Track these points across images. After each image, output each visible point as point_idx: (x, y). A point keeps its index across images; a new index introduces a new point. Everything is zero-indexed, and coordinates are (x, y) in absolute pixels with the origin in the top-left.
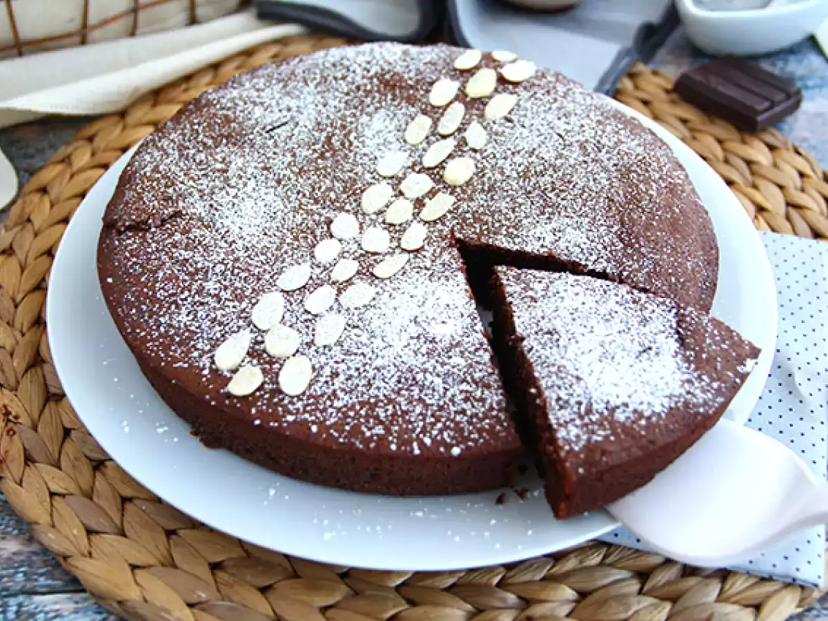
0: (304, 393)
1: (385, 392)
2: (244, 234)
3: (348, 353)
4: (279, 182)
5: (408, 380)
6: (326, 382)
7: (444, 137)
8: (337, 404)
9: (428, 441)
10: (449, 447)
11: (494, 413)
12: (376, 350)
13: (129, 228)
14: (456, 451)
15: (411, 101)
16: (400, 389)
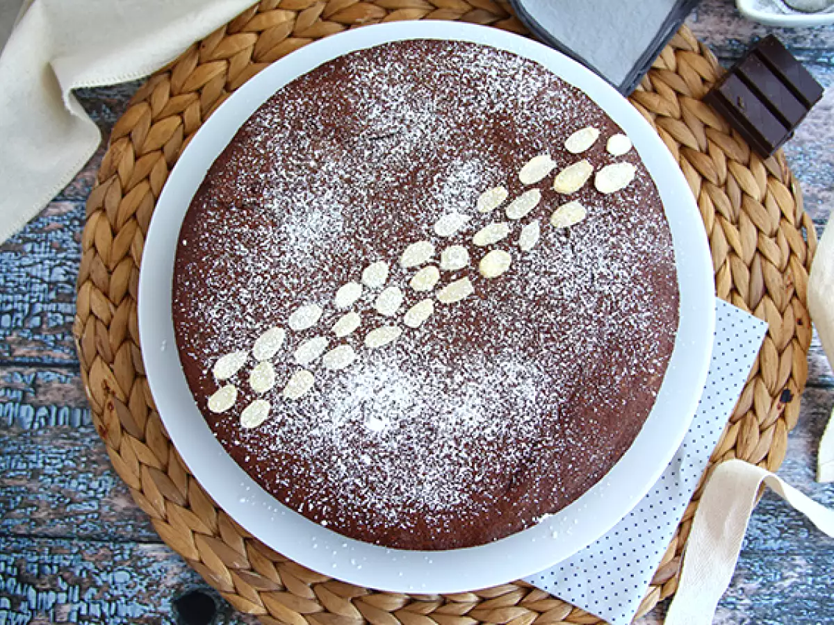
1: (307, 456)
2: (296, 248)
7: (507, 220)
8: (273, 448)
10: (321, 517)
11: (365, 510)
15: (506, 163)
16: (318, 459)
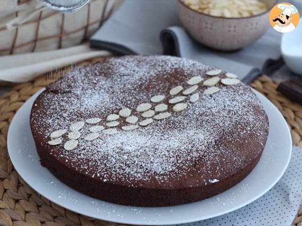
0: (70, 151)
2: (88, 104)
3: (93, 145)
4: (113, 93)
5: (105, 157)
6: (80, 151)
7: (184, 95)
9: (98, 175)
10: (104, 178)
13: (52, 91)
14: (105, 180)
16: (101, 159)
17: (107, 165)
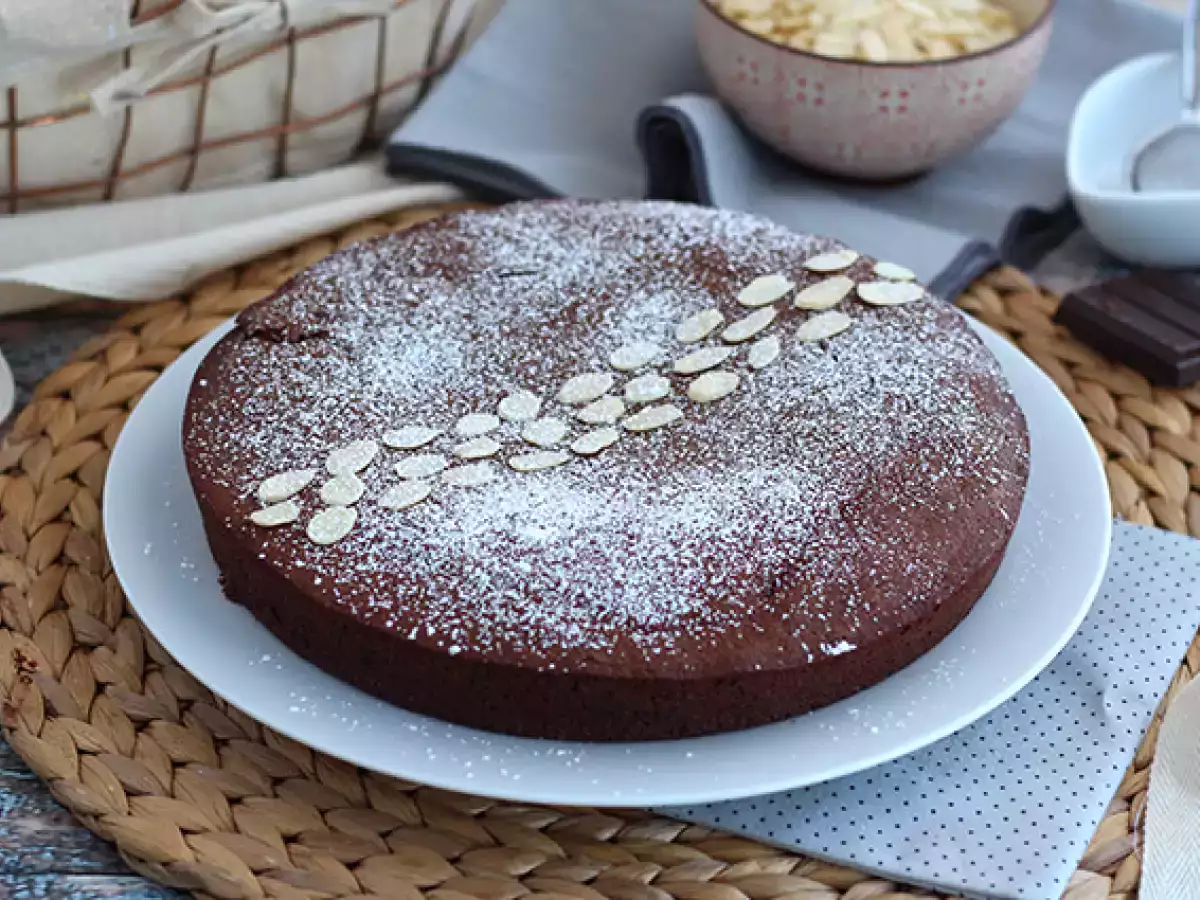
0: (330, 546)
1: (421, 573)
2: (388, 379)
3: (408, 523)
4: (474, 337)
5: (455, 567)
6: (364, 544)
7: (726, 343)
8: (360, 567)
9: (431, 631)
10: (450, 642)
11: (526, 628)
12: (440, 530)
13: (258, 333)
14: (455, 649)
15: (715, 290)
16: (439, 574)
17: (461, 595)
